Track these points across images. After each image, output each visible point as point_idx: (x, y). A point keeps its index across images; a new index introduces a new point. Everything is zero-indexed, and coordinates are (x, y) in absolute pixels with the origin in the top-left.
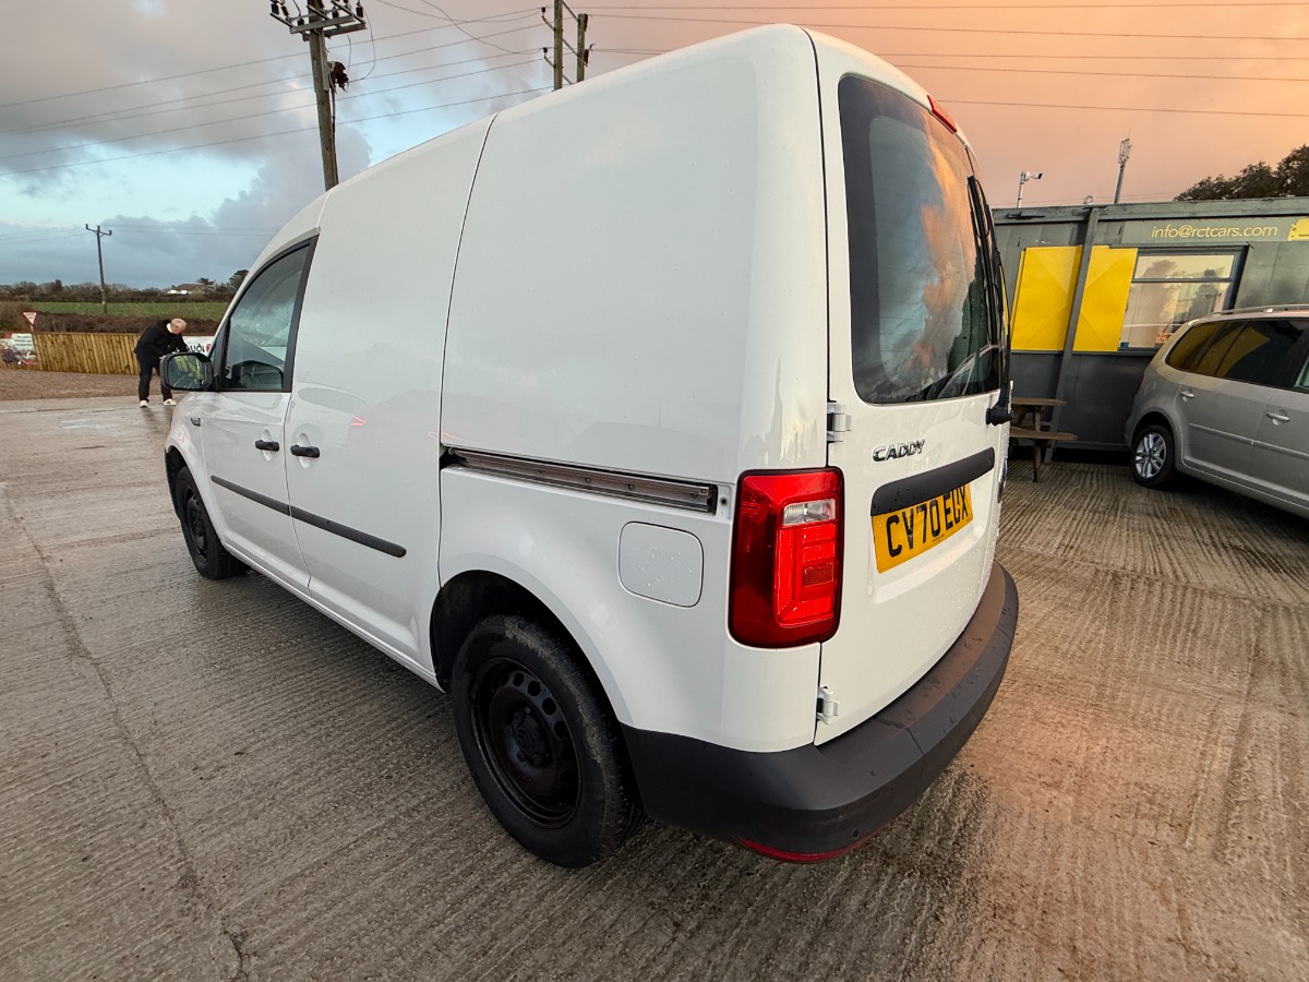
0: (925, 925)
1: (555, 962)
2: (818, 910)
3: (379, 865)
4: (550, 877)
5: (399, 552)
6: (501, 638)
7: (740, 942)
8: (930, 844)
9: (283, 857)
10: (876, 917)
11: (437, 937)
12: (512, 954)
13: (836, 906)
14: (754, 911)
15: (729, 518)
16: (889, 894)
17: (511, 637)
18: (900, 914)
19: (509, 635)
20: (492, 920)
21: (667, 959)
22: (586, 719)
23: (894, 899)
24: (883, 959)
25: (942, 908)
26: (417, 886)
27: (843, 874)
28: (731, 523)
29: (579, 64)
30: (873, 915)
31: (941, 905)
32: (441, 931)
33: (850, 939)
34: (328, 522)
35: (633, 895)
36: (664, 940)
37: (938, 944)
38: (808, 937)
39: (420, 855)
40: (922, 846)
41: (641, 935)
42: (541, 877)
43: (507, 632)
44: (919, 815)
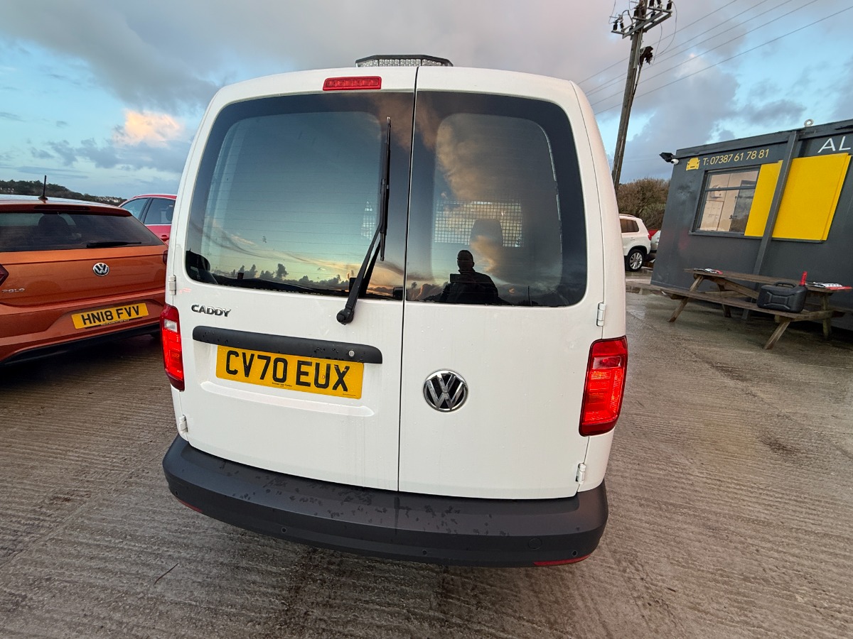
0: (243, 615)
2: (244, 562)
7: (219, 537)
8: (316, 613)
10: (245, 590)
13: (249, 570)
14: (239, 537)
16: (265, 594)
18: (250, 602)
23: (261, 597)
24: (216, 596)
25: (259, 624)
27: (274, 569)
30: (246, 588)
31: (262, 624)
33: (228, 580)
37: (229, 623)
38: (226, 562)
40: (313, 608)
44: (344, 604)
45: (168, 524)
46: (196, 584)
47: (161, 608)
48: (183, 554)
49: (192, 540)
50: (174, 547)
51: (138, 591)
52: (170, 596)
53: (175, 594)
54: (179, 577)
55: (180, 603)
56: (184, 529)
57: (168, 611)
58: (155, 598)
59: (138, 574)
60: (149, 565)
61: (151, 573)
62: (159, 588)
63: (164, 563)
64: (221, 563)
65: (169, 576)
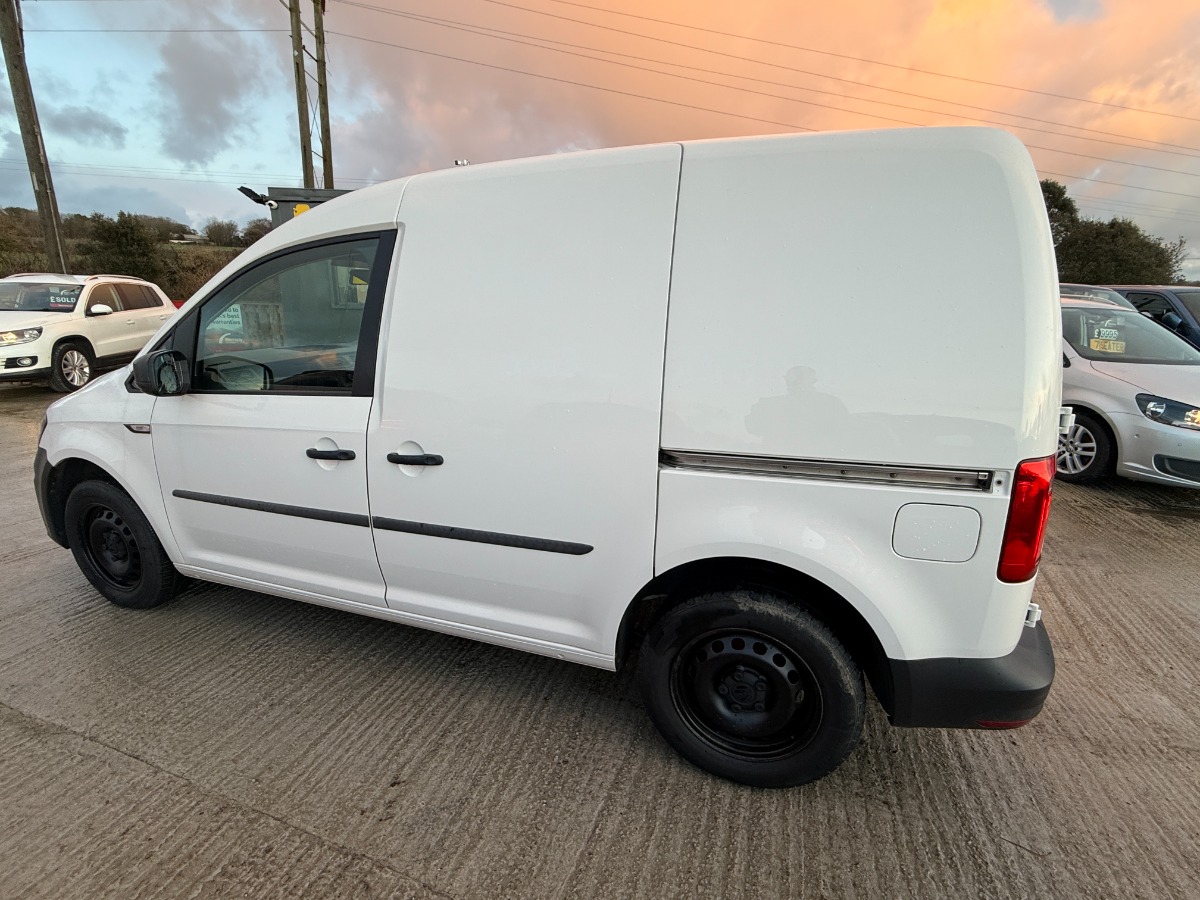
1: (838, 859)
3: (637, 838)
4: (774, 799)
5: (581, 550)
6: (733, 612)
7: (932, 801)
9: (545, 862)
11: (741, 876)
12: (806, 866)
14: (920, 776)
15: (1006, 494)
17: (745, 609)
19: (741, 607)
20: (768, 846)
21: (901, 828)
22: (840, 663)
26: (685, 844)
28: (1009, 498)
29: (316, 10)
32: (740, 871)
34: (453, 529)
35: (840, 793)
36: (889, 816)
39: (662, 818)
41: (871, 818)
42: (770, 803)
43: (740, 605)
45: (946, 887)
46: (1012, 805)
47: (1065, 835)
48: (984, 837)
49: (955, 834)
50: (980, 854)
51: (1068, 875)
52: (1045, 831)
53: (1039, 824)
54: (1017, 829)
55: (1045, 815)
56: (942, 856)
57: (1062, 825)
58: (1061, 847)
59: (1051, 889)
60: (1029, 880)
61: (1036, 869)
62: (1047, 848)
63: (1012, 857)
64: (969, 786)
65: (1024, 843)
